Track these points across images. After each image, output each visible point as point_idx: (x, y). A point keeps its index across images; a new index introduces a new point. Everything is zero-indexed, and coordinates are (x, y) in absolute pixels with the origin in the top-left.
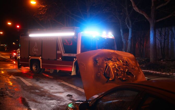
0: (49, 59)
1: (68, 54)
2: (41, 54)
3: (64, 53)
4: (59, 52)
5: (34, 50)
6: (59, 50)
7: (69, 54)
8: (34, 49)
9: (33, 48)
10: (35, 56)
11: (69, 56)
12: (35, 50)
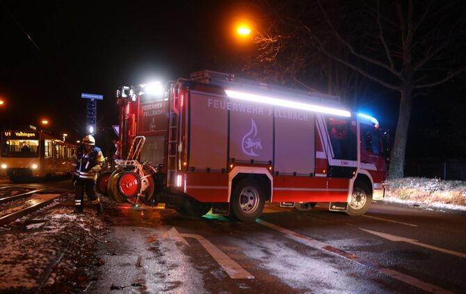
0: (295, 173)
1: (340, 161)
2: (271, 160)
3: (333, 158)
4: (321, 155)
5: (245, 145)
6: (322, 151)
7: (343, 161)
8: (246, 139)
9: (245, 137)
10: (252, 163)
11: (344, 165)
12: (250, 144)
